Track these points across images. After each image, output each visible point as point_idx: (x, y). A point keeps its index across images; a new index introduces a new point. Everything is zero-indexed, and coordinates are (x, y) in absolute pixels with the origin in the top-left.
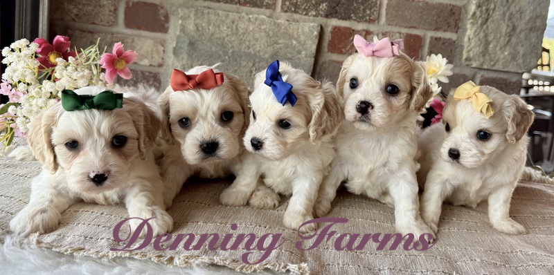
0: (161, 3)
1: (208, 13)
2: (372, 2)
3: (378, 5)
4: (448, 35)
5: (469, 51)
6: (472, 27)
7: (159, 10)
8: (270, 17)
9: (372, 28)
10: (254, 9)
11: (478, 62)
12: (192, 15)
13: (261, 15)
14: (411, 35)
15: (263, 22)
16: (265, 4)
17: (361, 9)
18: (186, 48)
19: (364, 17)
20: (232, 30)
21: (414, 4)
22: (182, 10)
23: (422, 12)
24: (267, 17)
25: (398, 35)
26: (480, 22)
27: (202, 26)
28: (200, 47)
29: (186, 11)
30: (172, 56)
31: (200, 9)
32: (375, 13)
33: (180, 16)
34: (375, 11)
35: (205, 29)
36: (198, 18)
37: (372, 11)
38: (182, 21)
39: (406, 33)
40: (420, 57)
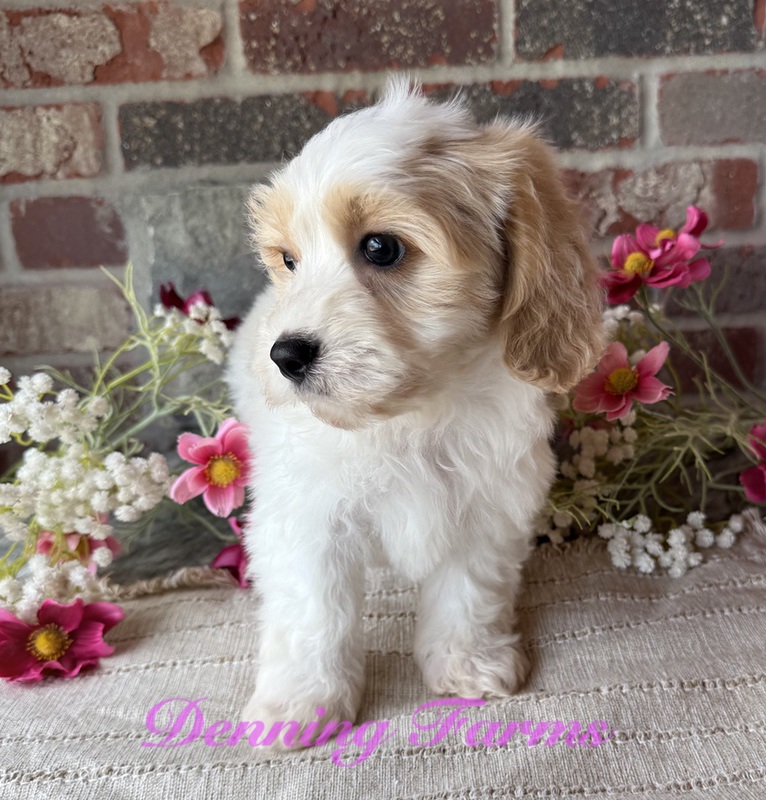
0: (96, 192)
1: (215, 196)
2: (622, 93)
3: (637, 98)
7: (92, 212)
9: (629, 159)
12: (176, 209)
14: (727, 161)
17: (595, 116)
19: (604, 134)
21: (726, 80)
22: (149, 201)
23: (749, 99)
25: (695, 167)
27: (206, 234)
29: (161, 202)
31: (194, 191)
32: (632, 120)
33: (147, 217)
34: (631, 114)
35: (216, 239)
36: (194, 214)
37: (624, 116)
38: (155, 228)
39: (716, 160)
40: (755, 213)
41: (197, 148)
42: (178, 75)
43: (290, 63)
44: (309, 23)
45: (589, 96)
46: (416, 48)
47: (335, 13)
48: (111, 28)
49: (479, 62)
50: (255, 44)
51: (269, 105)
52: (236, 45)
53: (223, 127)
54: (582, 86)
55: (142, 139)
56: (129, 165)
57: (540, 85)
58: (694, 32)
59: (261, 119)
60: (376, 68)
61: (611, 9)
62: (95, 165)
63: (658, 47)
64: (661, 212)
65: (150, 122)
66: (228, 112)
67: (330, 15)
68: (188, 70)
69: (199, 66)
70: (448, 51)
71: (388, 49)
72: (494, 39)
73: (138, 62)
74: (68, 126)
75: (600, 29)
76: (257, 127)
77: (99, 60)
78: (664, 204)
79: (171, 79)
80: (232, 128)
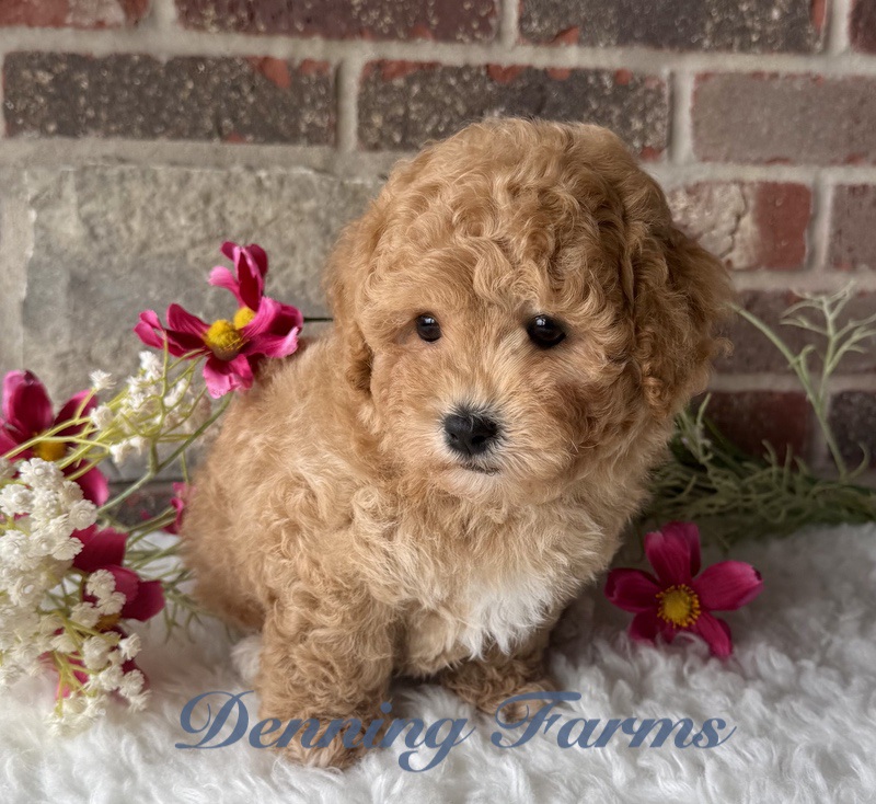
1: (122, 177)
2: (648, 91)
3: (666, 100)
8: (324, 170)
10: (272, 150)
12: (69, 190)
13: (298, 163)
14: (775, 185)
15: (305, 190)
16: (303, 128)
17: (613, 117)
18: (62, 299)
20: (207, 226)
21: (777, 85)
22: (34, 176)
23: (803, 110)
24: (317, 170)
25: (734, 189)
27: (107, 223)
28: (107, 291)
29: (49, 178)
30: (20, 329)
31: (95, 167)
32: (659, 126)
33: (29, 197)
34: (658, 118)
35: (118, 231)
36: (91, 197)
37: (649, 120)
38: (38, 212)
39: (759, 182)
40: (807, 250)
41: (104, 116)
42: (87, 21)
43: (233, 20)
45: (607, 92)
46: (394, 15)
49: (474, 39)
51: (202, 68)
53: (139, 92)
54: (599, 80)
55: (32, 98)
56: (13, 130)
57: (547, 74)
58: (739, 25)
59: (190, 85)
60: (342, 36)
63: (695, 39)
65: (45, 78)
66: (148, 72)
68: (101, 17)
69: (115, 13)
70: (434, 22)
71: (360, 13)
72: (492, 13)
75: (624, 13)
76: (184, 95)
78: (696, 232)
79: (77, 26)
80: (151, 92)
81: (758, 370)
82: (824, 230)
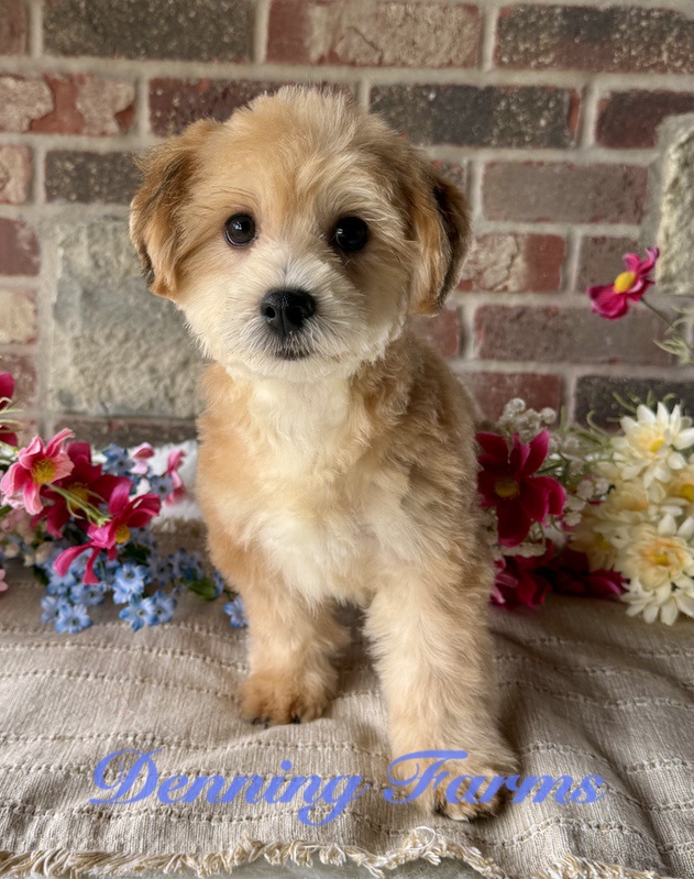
0: (20, 216)
1: (115, 230)
2: (452, 175)
3: (464, 180)
4: (621, 230)
5: (668, 262)
6: (672, 211)
7: (16, 232)
11: (688, 284)
12: (83, 237)
14: (539, 236)
18: (78, 304)
21: (542, 170)
22: (62, 229)
23: (561, 186)
25: (510, 239)
26: (688, 198)
27: (105, 258)
28: (104, 300)
29: (72, 231)
30: (52, 321)
31: (99, 224)
33: (59, 241)
35: (112, 263)
36: (96, 242)
38: (64, 250)
39: (529, 234)
40: (561, 280)
41: (105, 191)
42: (96, 132)
44: (203, 101)
47: (225, 94)
48: (47, 92)
50: (159, 114)
52: (144, 115)
53: (127, 175)
55: (62, 179)
56: (50, 198)
58: (517, 130)
61: (448, 108)
62: (22, 195)
63: (485, 140)
64: (480, 273)
65: (69, 166)
67: (220, 96)
68: (104, 129)
69: (113, 127)
73: (66, 118)
74: (5, 163)
75: (438, 123)
77: (34, 114)
78: (482, 267)
79: (90, 135)
81: (525, 360)
82: (574, 267)
